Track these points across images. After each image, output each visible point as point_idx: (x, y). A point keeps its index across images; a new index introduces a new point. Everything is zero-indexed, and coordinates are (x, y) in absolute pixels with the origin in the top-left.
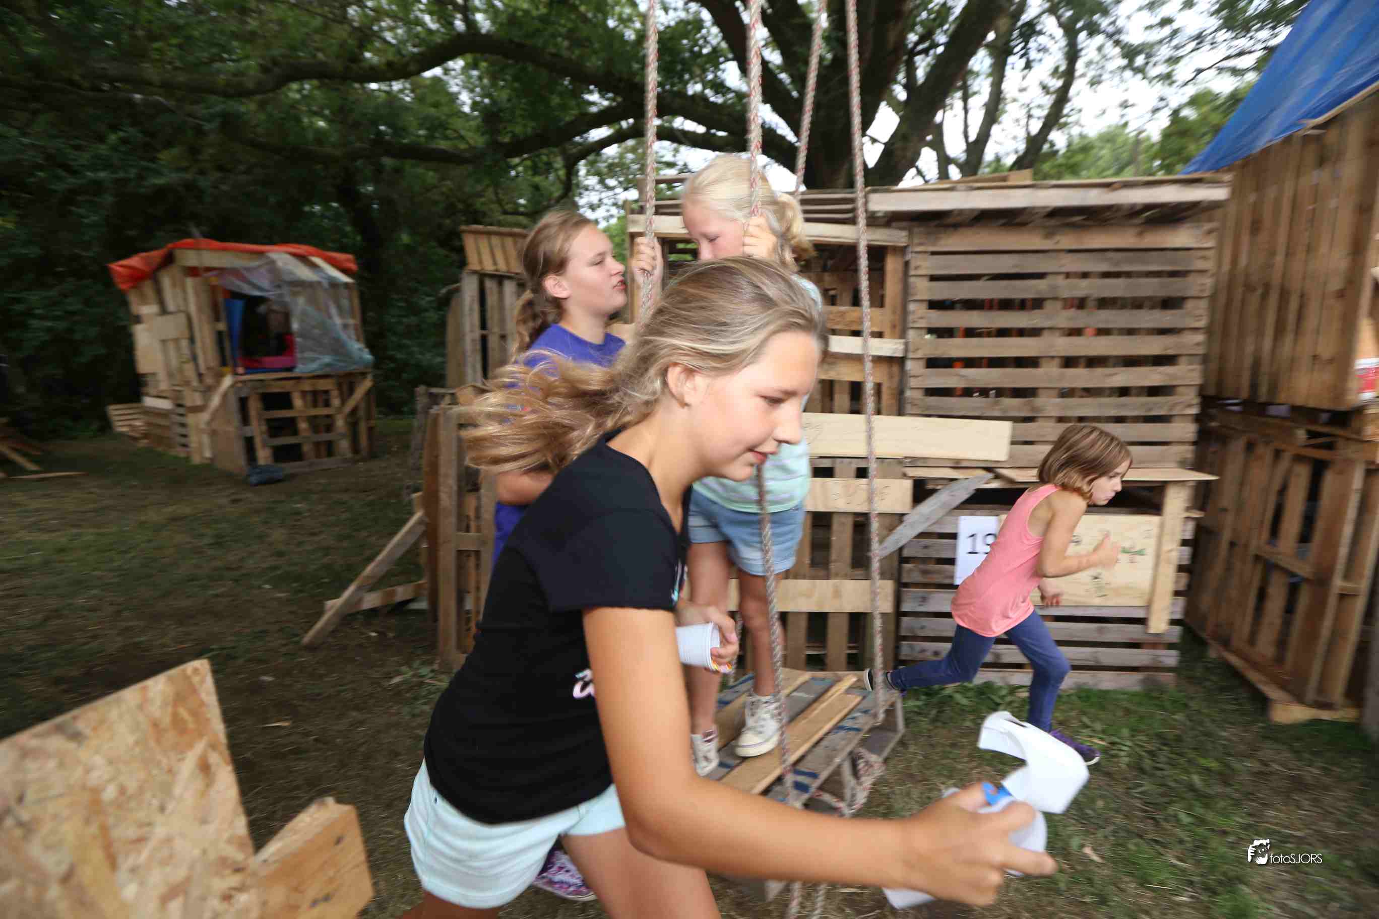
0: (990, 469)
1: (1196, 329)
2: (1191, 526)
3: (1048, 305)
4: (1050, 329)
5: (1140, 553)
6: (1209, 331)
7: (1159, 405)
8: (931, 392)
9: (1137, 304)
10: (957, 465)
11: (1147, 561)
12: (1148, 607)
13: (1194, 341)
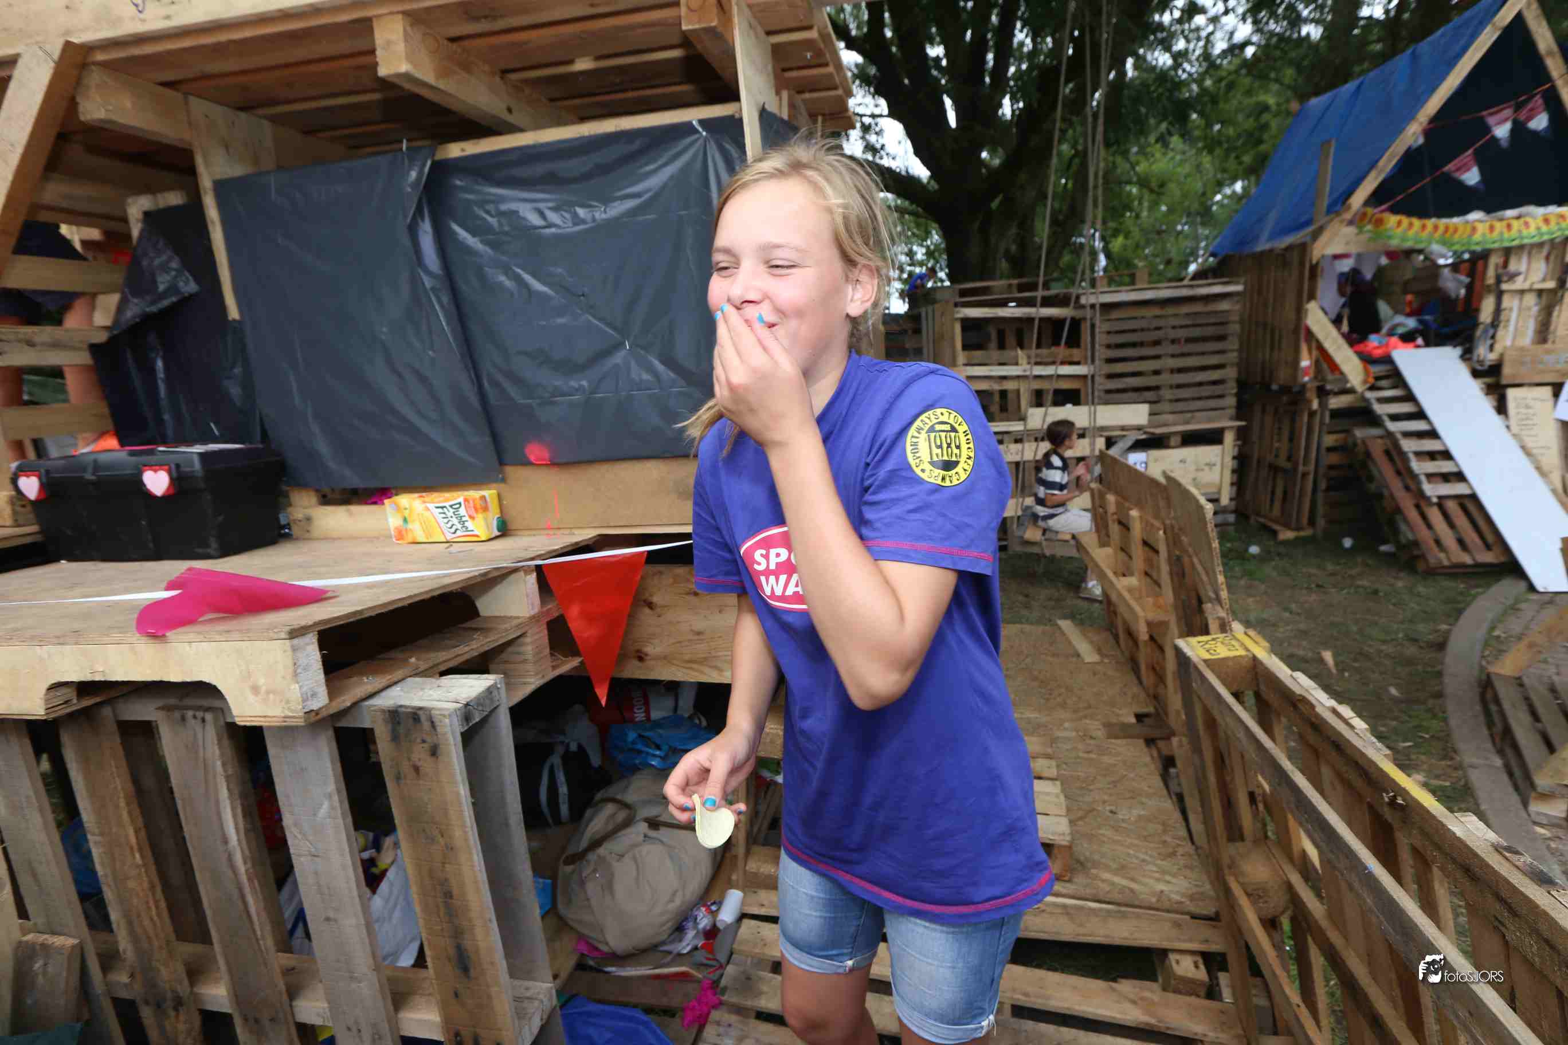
0: (1139, 428)
1: (1232, 351)
2: (1236, 449)
3: (1164, 344)
4: (1166, 355)
5: (1214, 465)
6: (1240, 350)
7: (1218, 390)
8: (1108, 392)
9: (1204, 339)
10: (1123, 428)
11: (1218, 468)
12: (1219, 492)
13: (1233, 356)
